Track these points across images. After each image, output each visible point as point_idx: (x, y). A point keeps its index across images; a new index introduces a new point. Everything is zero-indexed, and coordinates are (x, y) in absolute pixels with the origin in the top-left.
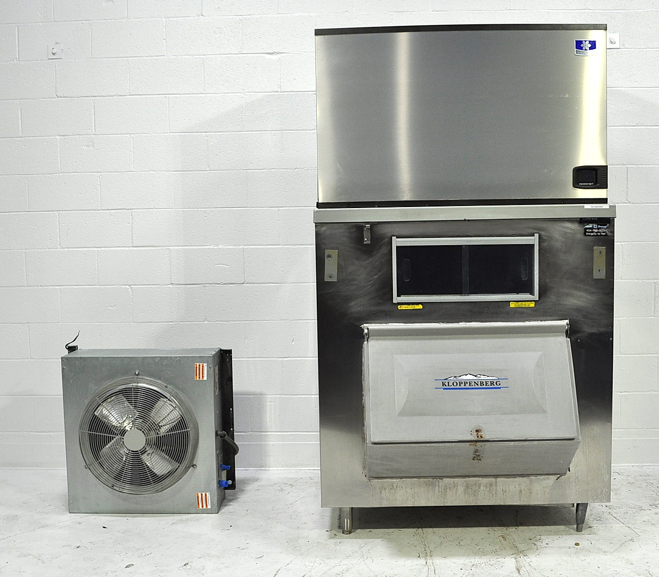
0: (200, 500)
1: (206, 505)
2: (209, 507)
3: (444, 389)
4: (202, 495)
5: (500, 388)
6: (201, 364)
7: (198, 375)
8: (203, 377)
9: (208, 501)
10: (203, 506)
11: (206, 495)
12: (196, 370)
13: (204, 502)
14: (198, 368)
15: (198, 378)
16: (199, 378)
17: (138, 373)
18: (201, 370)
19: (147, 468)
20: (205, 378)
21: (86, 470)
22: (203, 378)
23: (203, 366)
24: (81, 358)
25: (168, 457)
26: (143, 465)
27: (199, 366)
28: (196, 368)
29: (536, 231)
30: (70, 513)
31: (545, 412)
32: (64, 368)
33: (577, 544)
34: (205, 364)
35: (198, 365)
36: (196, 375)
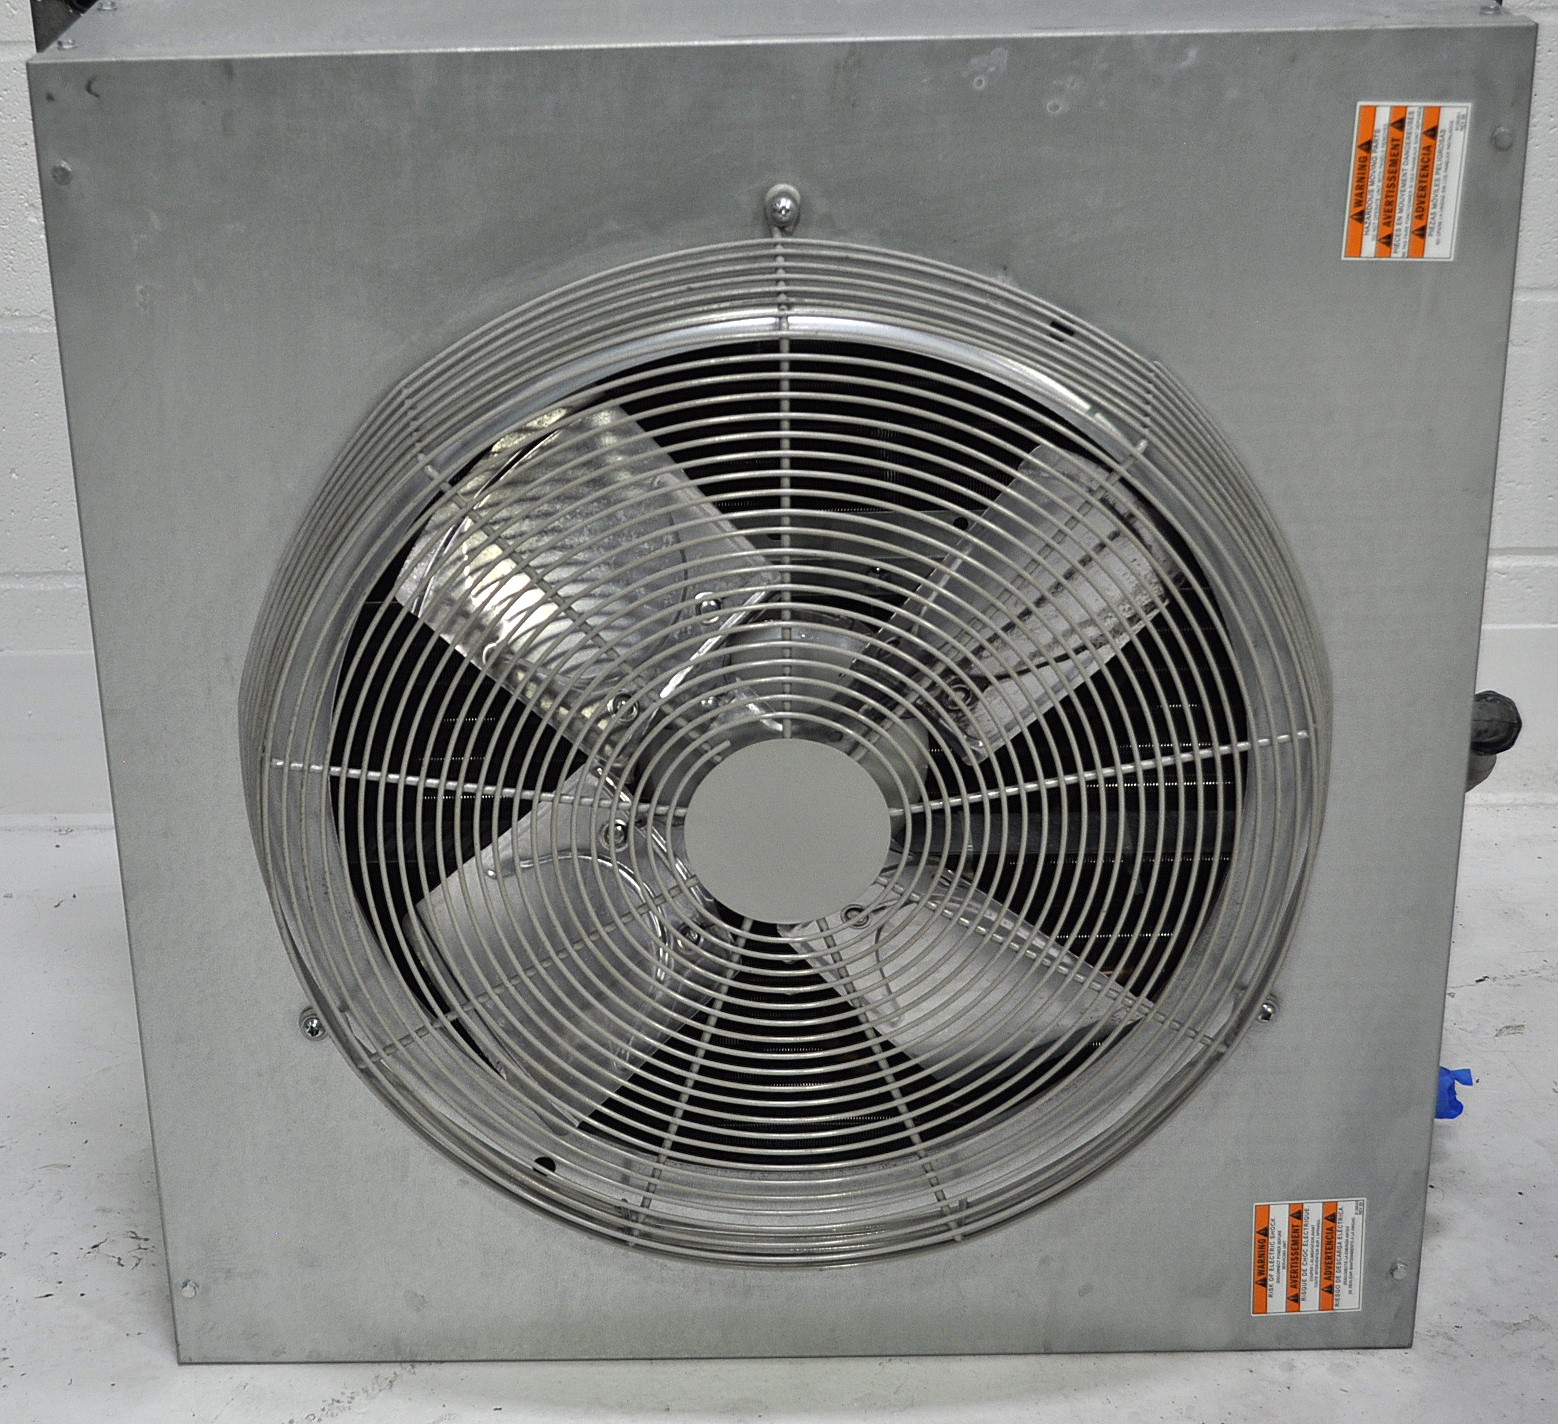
0: (1278, 1258)
1: (1329, 1290)
2: (1349, 1299)
4: (1297, 1215)
6: (1415, 109)
7: (1373, 218)
8: (1421, 232)
9: (1342, 1259)
10: (1295, 1299)
11: (1332, 1218)
12: (1364, 166)
13: (1311, 1265)
14: (1380, 152)
15: (1370, 246)
16: (1387, 241)
17: (800, 208)
18: (1409, 168)
19: (893, 1061)
20: (1441, 246)
21: (304, 1047)
22: (1417, 249)
23: (1432, 132)
24: (227, 67)
25: (1062, 955)
26: (868, 1052)
27: (1399, 124)
28: (1367, 146)
30: (181, 1363)
32: (63, 176)
34: (1454, 114)
35: (1383, 117)
36: (1360, 217)
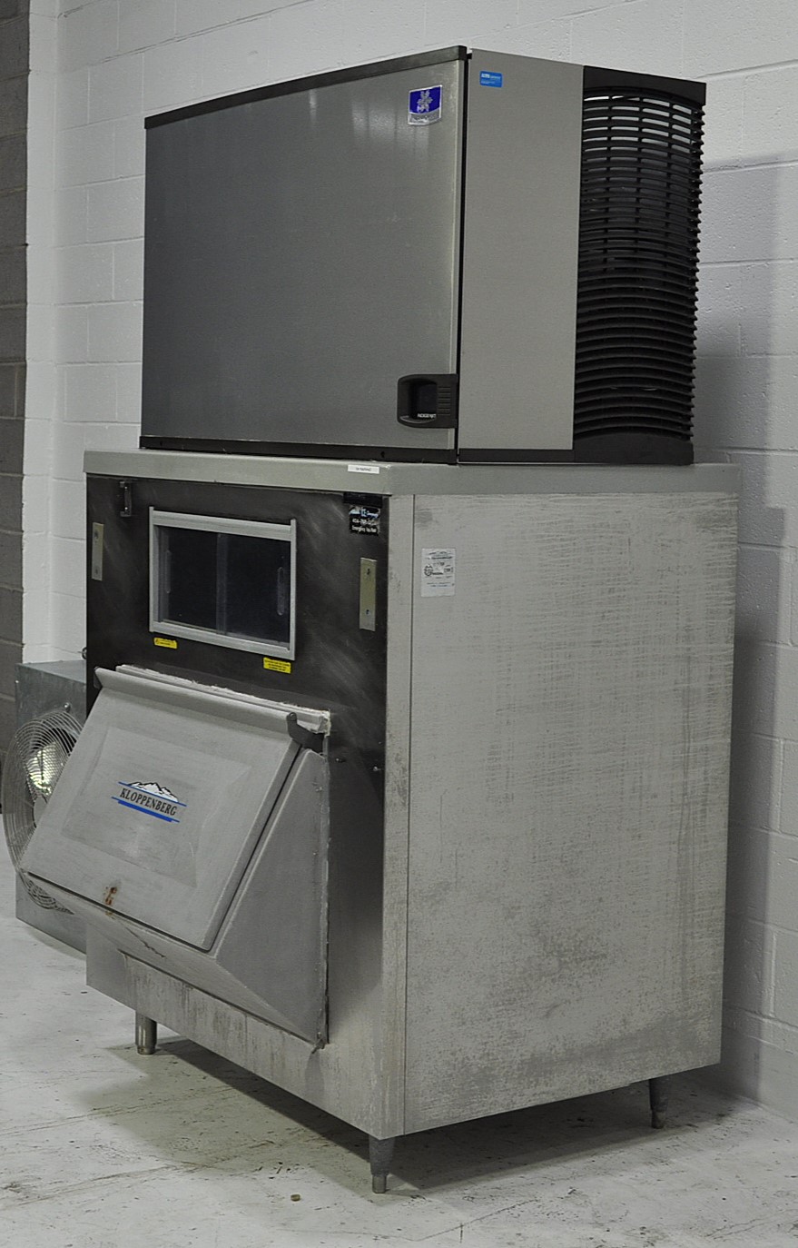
3: (121, 802)
5: (170, 820)
29: (293, 515)
31: (194, 885)
33: (296, 1198)
